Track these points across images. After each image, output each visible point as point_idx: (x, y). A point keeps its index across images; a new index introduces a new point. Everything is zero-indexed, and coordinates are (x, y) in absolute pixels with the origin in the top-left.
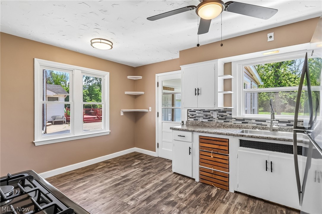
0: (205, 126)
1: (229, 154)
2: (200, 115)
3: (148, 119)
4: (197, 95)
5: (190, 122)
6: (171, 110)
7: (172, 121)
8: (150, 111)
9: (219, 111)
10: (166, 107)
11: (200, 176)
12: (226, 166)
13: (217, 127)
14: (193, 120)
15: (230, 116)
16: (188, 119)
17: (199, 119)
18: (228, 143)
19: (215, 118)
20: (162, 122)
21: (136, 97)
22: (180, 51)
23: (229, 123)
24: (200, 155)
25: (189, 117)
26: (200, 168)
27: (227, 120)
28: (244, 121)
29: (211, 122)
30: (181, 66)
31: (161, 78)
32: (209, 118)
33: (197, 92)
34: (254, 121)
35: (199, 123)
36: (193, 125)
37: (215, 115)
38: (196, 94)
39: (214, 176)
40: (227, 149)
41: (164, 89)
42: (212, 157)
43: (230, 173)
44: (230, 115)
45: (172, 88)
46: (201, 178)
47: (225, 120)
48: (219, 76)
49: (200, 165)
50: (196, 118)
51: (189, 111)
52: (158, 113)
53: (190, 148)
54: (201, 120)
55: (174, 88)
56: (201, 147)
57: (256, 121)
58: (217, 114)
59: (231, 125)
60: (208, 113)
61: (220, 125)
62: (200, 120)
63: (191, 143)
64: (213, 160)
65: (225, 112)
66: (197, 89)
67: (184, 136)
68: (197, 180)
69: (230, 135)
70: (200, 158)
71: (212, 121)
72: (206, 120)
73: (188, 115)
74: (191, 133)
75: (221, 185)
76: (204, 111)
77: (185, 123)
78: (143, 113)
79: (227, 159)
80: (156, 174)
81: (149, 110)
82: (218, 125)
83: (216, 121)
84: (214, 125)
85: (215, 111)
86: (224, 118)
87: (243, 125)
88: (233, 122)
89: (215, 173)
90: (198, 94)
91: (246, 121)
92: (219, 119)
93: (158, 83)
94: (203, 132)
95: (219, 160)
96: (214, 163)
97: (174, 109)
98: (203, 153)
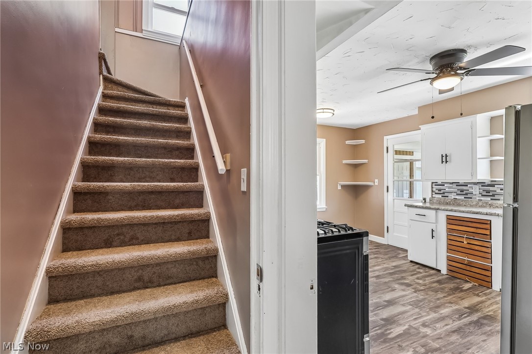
0: (459, 205)
1: (491, 240)
2: (452, 190)
3: (372, 195)
4: (444, 163)
5: (435, 199)
6: (408, 183)
7: (411, 197)
8: (377, 184)
9: (483, 184)
10: (400, 179)
11: (447, 267)
12: (488, 256)
13: (480, 206)
14: (440, 196)
16: (432, 195)
17: (450, 195)
18: (489, 225)
19: (475, 195)
20: (394, 199)
21: (356, 166)
22: (419, 107)
23: (500, 202)
24: (447, 241)
25: (434, 193)
26: (448, 257)
27: (496, 197)
30: (420, 126)
31: (392, 141)
32: (466, 194)
33: (445, 159)
35: (449, 200)
36: (440, 203)
37: (476, 190)
38: (442, 162)
39: (468, 268)
40: (489, 234)
41: (396, 154)
42: (465, 242)
43: (492, 265)
44: (501, 190)
45: (410, 152)
46: (449, 270)
47: (492, 198)
48: (479, 137)
49: (447, 252)
50: (445, 195)
51: (434, 184)
52: (388, 187)
53: (433, 231)
54: (453, 197)
55: (413, 152)
56: (449, 230)
58: (480, 189)
60: (464, 188)
61: (485, 204)
62: (451, 197)
63: (435, 225)
64: (468, 247)
65: (493, 186)
66: (444, 155)
67: (425, 216)
68: (444, 271)
69: (491, 214)
70: (448, 244)
71: (471, 198)
72: (462, 197)
73: (432, 190)
74: (434, 212)
75: (479, 280)
76: (458, 184)
77: (428, 200)
78: (367, 187)
79: (488, 246)
80: (386, 260)
81: (374, 183)
82: (480, 204)
83: (478, 198)
84: (474, 204)
85: (475, 184)
86: (491, 194)
89: (470, 264)
90: (446, 162)
92: (482, 195)
93: (387, 148)
94: (451, 210)
95: (477, 248)
96: (469, 251)
97: (413, 181)
98: (452, 238)
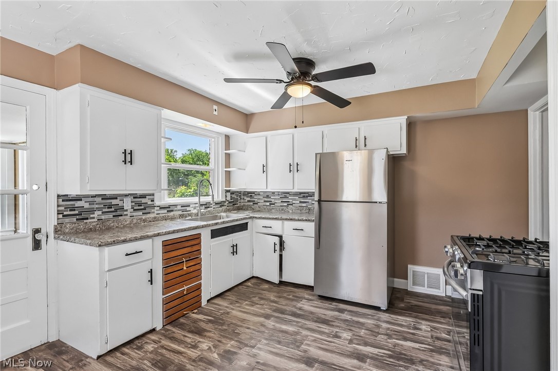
9: (135, 196)
14: (73, 219)
15: (152, 203)
16: (58, 219)
19: (127, 210)
23: (152, 216)
25: (61, 216)
27: (147, 210)
28: (169, 208)
29: (120, 218)
32: (116, 211)
34: (179, 207)
35: (93, 224)
37: (127, 204)
44: (152, 201)
47: (144, 211)
50: (83, 216)
51: (61, 199)
57: (182, 207)
58: (132, 202)
59: (155, 218)
60: (113, 202)
61: (138, 221)
65: (144, 197)
71: (122, 216)
72: (110, 216)
73: (57, 211)
76: (104, 197)
83: (129, 214)
84: (127, 223)
85: (126, 195)
86: (142, 207)
87: (168, 214)
88: (156, 212)
91: (172, 208)
92: (134, 210)
